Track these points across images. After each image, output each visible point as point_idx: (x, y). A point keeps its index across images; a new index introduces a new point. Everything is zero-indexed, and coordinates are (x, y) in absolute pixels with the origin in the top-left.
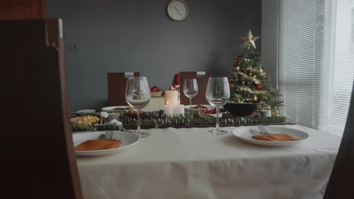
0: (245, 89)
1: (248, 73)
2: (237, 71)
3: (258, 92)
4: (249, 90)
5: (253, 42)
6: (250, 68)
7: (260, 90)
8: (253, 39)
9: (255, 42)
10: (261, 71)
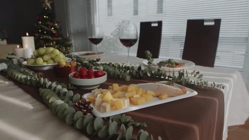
0: (47, 37)
1: (47, 26)
2: (39, 24)
3: (56, 39)
4: (50, 37)
5: (48, 4)
6: (49, 23)
7: (57, 37)
8: (48, 2)
9: (51, 5)
10: (56, 25)
